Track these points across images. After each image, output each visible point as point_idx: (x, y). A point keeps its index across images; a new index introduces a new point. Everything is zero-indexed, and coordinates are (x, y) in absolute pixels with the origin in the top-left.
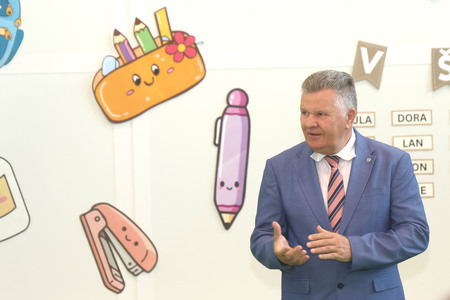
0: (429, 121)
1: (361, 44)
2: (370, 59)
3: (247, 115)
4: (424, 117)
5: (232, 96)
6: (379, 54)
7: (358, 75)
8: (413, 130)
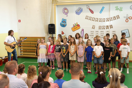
1: (93, 25)
5: (82, 29)
7: (93, 28)
8: (97, 33)
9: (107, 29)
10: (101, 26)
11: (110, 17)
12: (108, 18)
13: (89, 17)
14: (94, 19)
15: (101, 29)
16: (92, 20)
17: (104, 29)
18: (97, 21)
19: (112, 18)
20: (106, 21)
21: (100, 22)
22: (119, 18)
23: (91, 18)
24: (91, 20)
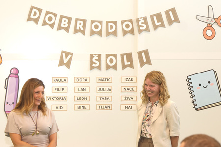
0: (88, 81)
1: (63, 52)
2: (66, 58)
3: (18, 77)
4: (86, 80)
5: (12, 70)
6: (70, 56)
7: (61, 63)
8: (82, 85)
9: (124, 67)
10: (99, 56)
11: (141, 15)
12: (131, 21)
13: (43, 13)
14: (69, 23)
15: (99, 68)
16: (60, 28)
17: (115, 67)
18: (80, 31)
19: (145, 19)
20: (120, 32)
21: (96, 36)
22: (177, 20)
23: (55, 15)
24: (52, 26)
